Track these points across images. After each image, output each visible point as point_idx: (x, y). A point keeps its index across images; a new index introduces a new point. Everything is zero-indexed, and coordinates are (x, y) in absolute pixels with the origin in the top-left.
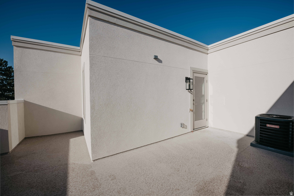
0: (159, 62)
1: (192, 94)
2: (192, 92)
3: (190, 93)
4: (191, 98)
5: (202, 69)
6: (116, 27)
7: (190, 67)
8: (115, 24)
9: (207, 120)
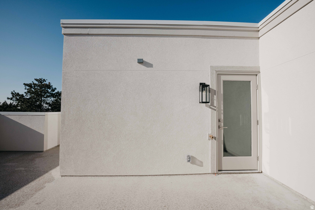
0: (147, 67)
1: (215, 110)
2: (215, 107)
3: (210, 108)
4: (211, 117)
5: (242, 67)
6: (90, 37)
7: (211, 67)
8: (88, 35)
9: (258, 159)
